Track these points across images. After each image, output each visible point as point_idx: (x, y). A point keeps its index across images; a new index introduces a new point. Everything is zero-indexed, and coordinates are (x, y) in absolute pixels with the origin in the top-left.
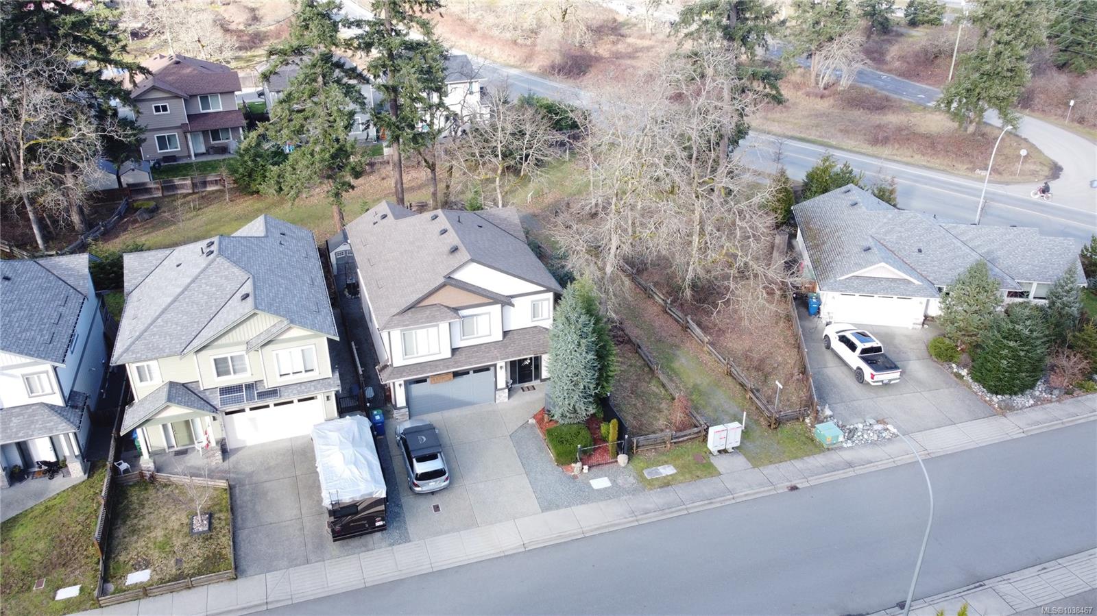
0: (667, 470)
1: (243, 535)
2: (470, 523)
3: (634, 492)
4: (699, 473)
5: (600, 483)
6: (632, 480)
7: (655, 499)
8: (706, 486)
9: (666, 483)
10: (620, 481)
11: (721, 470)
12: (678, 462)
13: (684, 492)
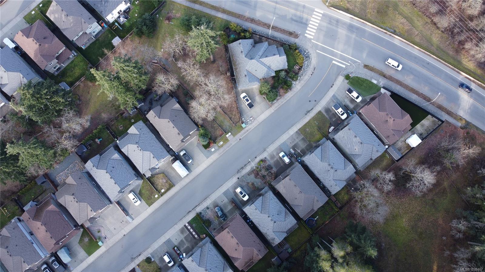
0: (221, 143)
1: (171, 179)
2: (199, 165)
3: (218, 149)
4: (226, 142)
5: (213, 150)
6: (217, 147)
7: (222, 150)
8: (228, 144)
9: (222, 146)
10: (216, 148)
11: (229, 139)
12: (223, 140)
13: (225, 147)
